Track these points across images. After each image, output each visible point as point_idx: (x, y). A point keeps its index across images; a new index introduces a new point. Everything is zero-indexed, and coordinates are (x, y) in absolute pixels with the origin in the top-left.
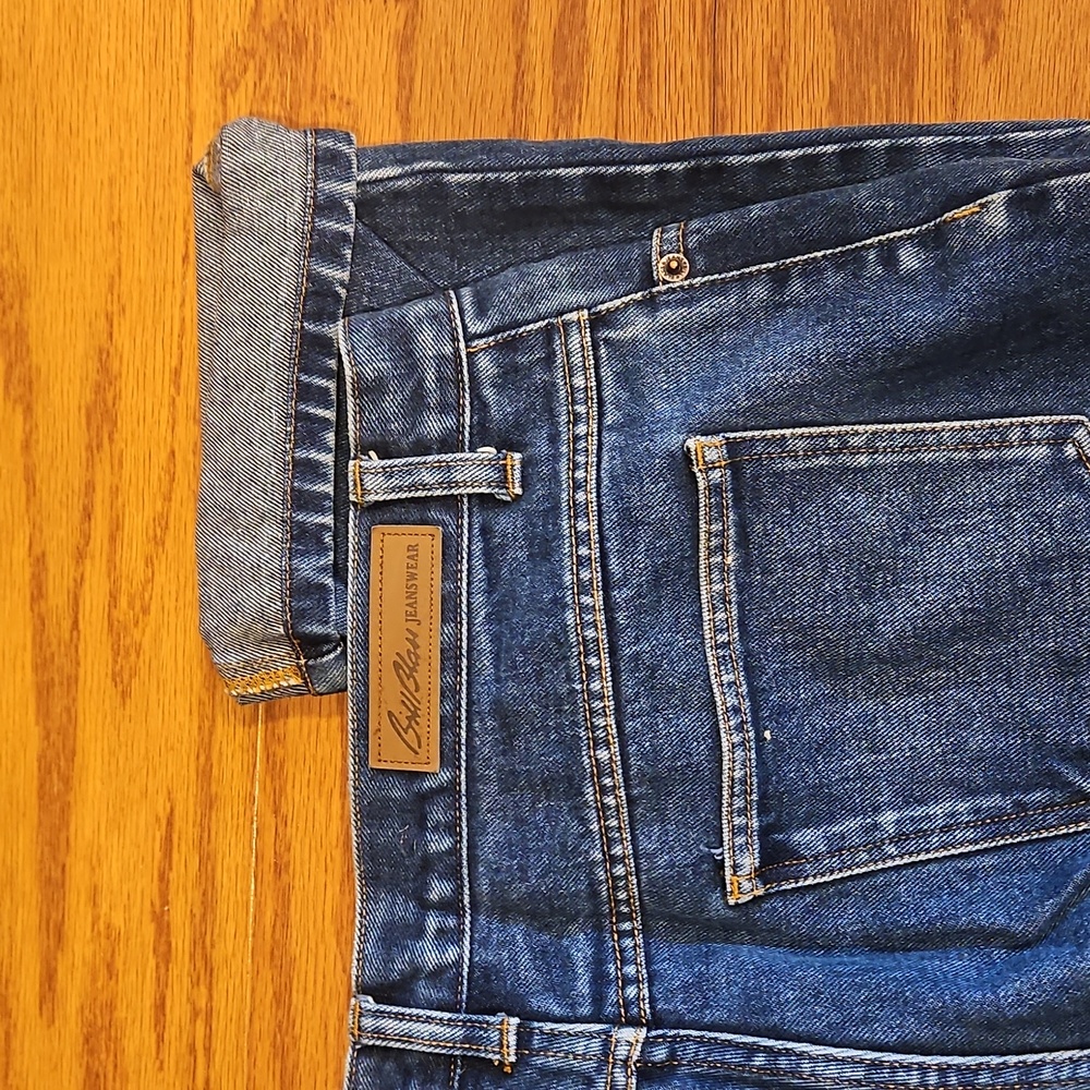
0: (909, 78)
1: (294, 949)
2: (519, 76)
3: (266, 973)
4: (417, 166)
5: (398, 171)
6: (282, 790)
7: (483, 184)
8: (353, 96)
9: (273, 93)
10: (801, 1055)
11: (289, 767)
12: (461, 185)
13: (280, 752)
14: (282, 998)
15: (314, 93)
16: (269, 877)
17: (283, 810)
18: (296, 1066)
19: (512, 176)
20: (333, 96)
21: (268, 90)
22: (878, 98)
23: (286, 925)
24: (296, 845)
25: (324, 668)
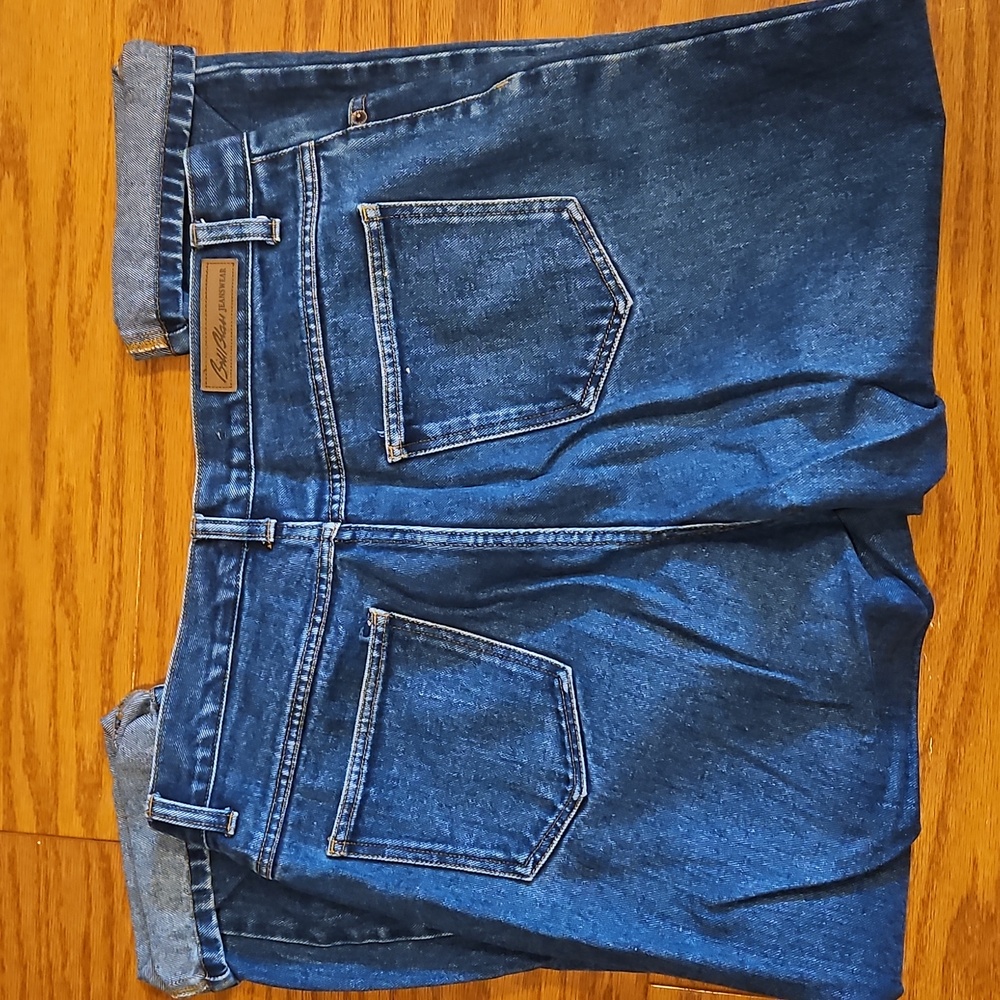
0: (494, 18)
1: (166, 497)
2: (288, 18)
3: (151, 510)
4: (227, 65)
5: (217, 67)
6: (160, 410)
7: (263, 75)
8: (199, 31)
9: (157, 28)
10: (417, 532)
11: (163, 398)
12: (250, 75)
13: (159, 390)
14: (159, 524)
15: (178, 29)
16: (153, 457)
17: (161, 421)
18: (166, 560)
19: (277, 71)
20: (189, 30)
21: (154, 27)
22: (478, 28)
23: (162, 484)
24: (167, 441)
25: (178, 338)
